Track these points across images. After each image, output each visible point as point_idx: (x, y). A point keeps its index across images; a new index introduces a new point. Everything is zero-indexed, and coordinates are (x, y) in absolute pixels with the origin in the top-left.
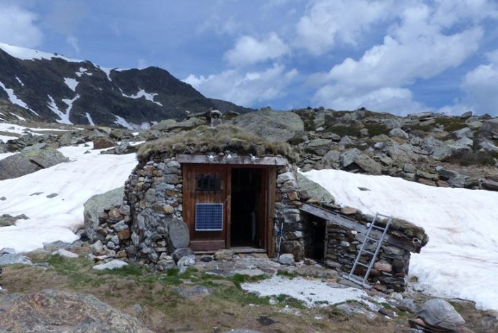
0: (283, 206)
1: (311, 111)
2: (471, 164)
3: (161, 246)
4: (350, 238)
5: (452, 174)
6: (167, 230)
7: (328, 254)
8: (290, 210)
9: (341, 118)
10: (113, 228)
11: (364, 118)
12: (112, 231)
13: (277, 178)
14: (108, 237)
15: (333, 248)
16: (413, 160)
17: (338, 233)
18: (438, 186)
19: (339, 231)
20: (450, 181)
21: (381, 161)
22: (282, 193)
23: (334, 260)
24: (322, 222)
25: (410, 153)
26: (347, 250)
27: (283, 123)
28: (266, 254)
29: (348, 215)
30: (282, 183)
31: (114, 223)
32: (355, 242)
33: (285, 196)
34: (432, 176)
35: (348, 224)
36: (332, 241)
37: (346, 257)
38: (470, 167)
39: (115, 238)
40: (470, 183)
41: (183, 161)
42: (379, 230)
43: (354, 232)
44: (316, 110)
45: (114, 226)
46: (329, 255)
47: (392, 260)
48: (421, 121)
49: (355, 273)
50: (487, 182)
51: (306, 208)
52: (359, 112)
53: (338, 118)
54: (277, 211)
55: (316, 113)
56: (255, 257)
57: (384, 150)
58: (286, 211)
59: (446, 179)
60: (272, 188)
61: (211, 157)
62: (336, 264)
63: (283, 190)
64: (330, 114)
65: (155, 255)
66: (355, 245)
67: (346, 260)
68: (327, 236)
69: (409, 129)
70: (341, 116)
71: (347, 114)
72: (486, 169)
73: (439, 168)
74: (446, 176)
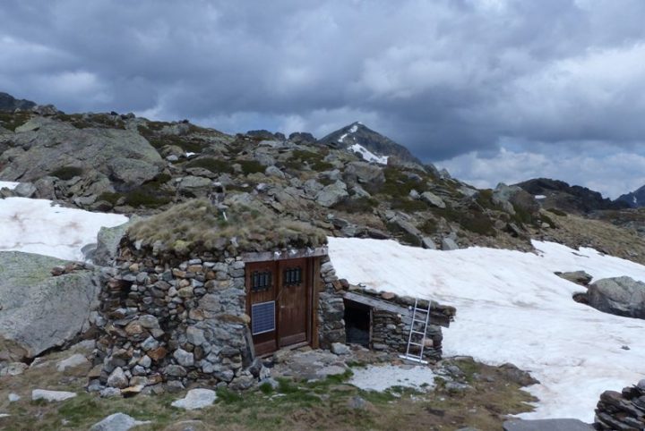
0: (329, 296)
1: (117, 117)
2: (356, 211)
3: (237, 362)
4: (397, 321)
5: (344, 223)
6: (245, 342)
7: (373, 337)
8: (336, 300)
9: (159, 132)
10: (140, 348)
11: (188, 133)
12: (139, 351)
13: (321, 267)
14: (133, 361)
15: (380, 331)
16: (303, 206)
17: (384, 318)
18: (336, 236)
19: (385, 316)
20: (343, 230)
21: (272, 207)
22: (326, 283)
23: (381, 342)
24: (367, 308)
25: (297, 197)
26: (394, 332)
27: (137, 151)
28: (309, 347)
29: (389, 300)
30: (326, 273)
31: (140, 342)
32: (401, 324)
33: (330, 285)
34: (327, 226)
35: (392, 308)
36: (378, 325)
37: (394, 339)
38: (355, 214)
39: (146, 360)
40: (359, 232)
41: (249, 261)
42: (422, 312)
43: (399, 316)
44: (124, 117)
45: (143, 345)
46: (375, 339)
47: (433, 336)
48: (281, 152)
49: (410, 352)
50: (371, 230)
51: (349, 296)
52: (182, 125)
53: (155, 131)
54: (320, 301)
55: (125, 122)
56: (303, 351)
57: (270, 193)
58: (332, 300)
59: (339, 228)
60: (316, 278)
61: (277, 253)
62: (384, 346)
63: (328, 280)
64: (144, 124)
65: (229, 373)
66: (400, 327)
67: (393, 341)
68: (371, 321)
69: (284, 167)
70: (158, 129)
71: (166, 127)
72: (366, 216)
73: (330, 216)
74: (340, 225)
